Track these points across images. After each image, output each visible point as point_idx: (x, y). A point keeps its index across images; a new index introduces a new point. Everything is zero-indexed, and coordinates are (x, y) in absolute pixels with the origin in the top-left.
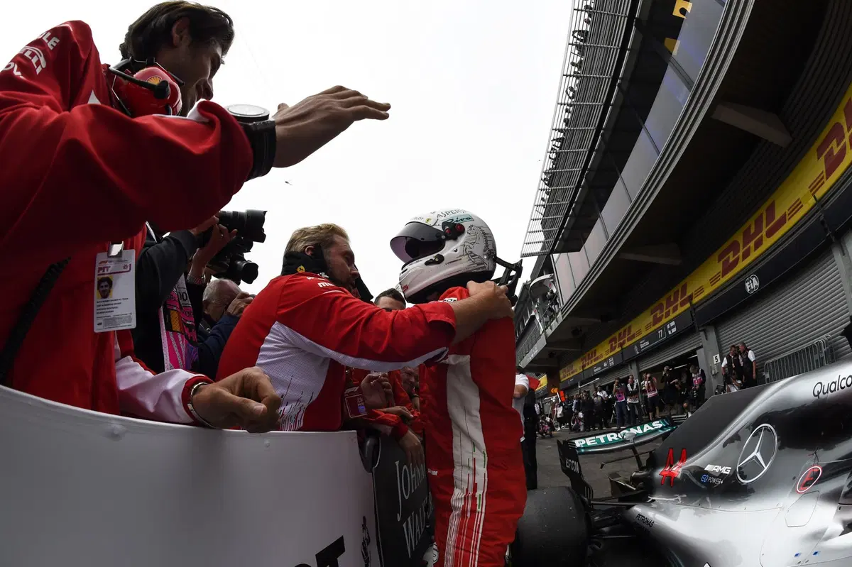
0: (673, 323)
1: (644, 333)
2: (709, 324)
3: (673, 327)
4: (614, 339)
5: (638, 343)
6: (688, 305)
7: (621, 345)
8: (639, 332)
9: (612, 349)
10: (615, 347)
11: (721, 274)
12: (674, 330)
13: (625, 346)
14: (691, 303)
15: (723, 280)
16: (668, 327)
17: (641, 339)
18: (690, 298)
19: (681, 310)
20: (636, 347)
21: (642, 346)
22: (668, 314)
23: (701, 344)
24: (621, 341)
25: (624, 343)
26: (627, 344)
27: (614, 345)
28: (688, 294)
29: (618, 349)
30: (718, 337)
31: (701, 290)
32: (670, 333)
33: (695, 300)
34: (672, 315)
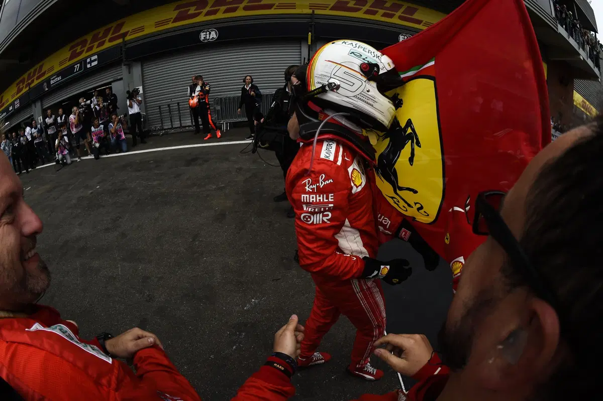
0: (96, 57)
1: (57, 69)
2: (136, 61)
3: (95, 60)
4: (23, 81)
5: (48, 81)
6: (120, 41)
7: (29, 84)
8: (52, 68)
9: (19, 90)
10: (23, 87)
11: (172, 20)
12: (95, 63)
13: (32, 86)
14: (124, 40)
15: (171, 25)
16: (88, 60)
17: (52, 76)
18: (125, 34)
19: (107, 45)
20: (45, 84)
21: (52, 82)
22: (90, 49)
23: (122, 76)
24: (30, 81)
25: (33, 81)
26: (36, 82)
27: (21, 87)
28: (122, 31)
29: (24, 90)
30: (142, 71)
31: (142, 29)
32: (89, 66)
33: (128, 38)
34: (95, 50)
